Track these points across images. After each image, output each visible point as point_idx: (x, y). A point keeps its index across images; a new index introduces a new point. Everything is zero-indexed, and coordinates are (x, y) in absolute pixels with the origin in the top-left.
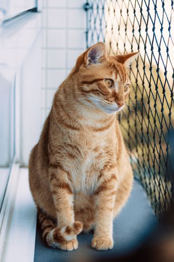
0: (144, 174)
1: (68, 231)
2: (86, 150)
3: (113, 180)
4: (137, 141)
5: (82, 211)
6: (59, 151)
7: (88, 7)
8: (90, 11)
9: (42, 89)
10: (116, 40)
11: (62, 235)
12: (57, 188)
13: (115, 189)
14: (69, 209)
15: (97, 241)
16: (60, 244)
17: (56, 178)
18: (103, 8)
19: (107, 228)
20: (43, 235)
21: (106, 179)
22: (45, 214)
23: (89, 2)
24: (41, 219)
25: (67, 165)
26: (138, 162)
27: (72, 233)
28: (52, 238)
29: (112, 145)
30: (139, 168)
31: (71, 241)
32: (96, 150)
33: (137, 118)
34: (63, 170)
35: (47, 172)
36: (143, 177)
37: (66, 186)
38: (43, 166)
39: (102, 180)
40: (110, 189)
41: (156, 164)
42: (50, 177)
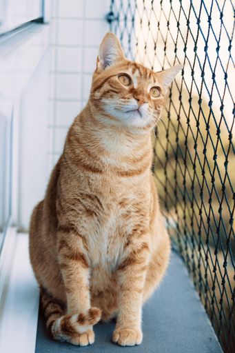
0: (186, 243)
1: (81, 320)
2: (110, 203)
3: (145, 251)
4: (177, 198)
5: (100, 294)
6: (73, 207)
7: (112, 17)
8: (114, 23)
9: (49, 127)
10: (150, 62)
11: (73, 325)
12: (67, 259)
13: (147, 263)
14: (83, 289)
15: (120, 334)
16: (70, 337)
17: (67, 245)
18: (133, 20)
19: (134, 316)
20: (48, 325)
21: (135, 249)
22: (51, 296)
23: (114, 11)
24: (45, 303)
25: (83, 227)
26: (178, 227)
27: (87, 322)
28: (60, 329)
29: (145, 202)
30: (178, 236)
31: (85, 333)
32: (122, 203)
33: (178, 168)
34: (77, 234)
35: (55, 238)
36: (184, 247)
37: (81, 258)
38: (49, 230)
39: (129, 249)
40: (139, 263)
41: (202, 230)
42: (58, 245)
